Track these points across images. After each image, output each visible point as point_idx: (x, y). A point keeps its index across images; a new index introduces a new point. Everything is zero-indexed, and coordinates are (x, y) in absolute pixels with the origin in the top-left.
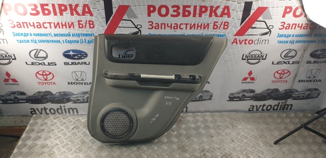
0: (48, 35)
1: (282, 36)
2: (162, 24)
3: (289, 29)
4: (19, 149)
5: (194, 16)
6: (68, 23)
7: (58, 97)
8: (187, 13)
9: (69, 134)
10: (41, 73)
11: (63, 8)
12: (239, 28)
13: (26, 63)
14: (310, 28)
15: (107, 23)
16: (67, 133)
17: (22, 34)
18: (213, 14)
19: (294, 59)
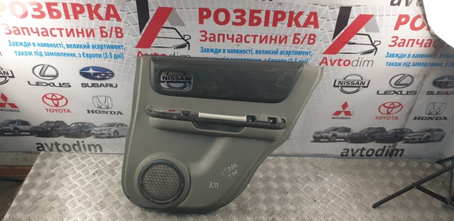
0: (58, 46)
1: (392, 56)
2: (219, 35)
3: (403, 46)
4: (19, 201)
5: (266, 24)
6: (87, 30)
7: (75, 130)
8: (255, 21)
9: (88, 182)
10: (50, 96)
11: (78, 9)
12: (331, 43)
13: (29, 82)
14: (434, 46)
15: (141, 32)
16: (86, 180)
17: (21, 44)
18: (293, 23)
19: (409, 89)
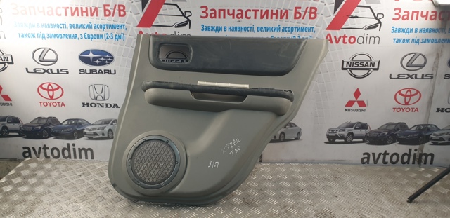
0: (62, 26)
1: (398, 30)
2: (220, 10)
3: (407, 19)
6: (91, 8)
7: (66, 128)
9: (72, 181)
10: (45, 86)
12: (333, 17)
14: (440, 18)
15: (143, 9)
16: (70, 180)
17: (26, 25)
19: (424, 71)
